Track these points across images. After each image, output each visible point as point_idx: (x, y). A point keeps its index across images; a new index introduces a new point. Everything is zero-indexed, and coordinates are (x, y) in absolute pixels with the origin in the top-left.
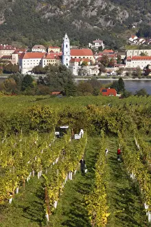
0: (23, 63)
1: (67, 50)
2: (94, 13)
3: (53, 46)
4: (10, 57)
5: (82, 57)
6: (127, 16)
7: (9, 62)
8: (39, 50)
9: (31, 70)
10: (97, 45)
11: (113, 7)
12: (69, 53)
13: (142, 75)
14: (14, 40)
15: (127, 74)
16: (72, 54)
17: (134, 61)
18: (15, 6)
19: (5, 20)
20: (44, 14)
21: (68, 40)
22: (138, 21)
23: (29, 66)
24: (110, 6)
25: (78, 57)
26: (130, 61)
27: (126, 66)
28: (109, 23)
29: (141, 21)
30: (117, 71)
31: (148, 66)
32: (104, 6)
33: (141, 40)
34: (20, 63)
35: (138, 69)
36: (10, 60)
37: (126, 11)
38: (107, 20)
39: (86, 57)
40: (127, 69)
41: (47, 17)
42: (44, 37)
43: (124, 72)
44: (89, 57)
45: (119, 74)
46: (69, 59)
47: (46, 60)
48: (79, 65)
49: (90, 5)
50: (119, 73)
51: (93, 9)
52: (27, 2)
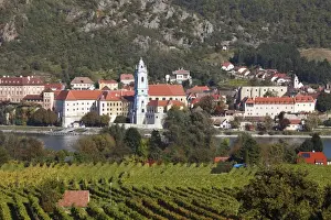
0: (66, 107)
1: (143, 86)
2: (154, 24)
3: (105, 79)
4: (41, 97)
5: (167, 98)
6: (211, 30)
7: (39, 106)
8: (83, 86)
9: (79, 119)
10: (180, 78)
11: (185, 15)
12: (146, 92)
13: (274, 128)
14: (36, 68)
15: (247, 127)
16: (151, 92)
17: (259, 106)
18: (32, 12)
19: (17, 35)
20: (82, 25)
21: (145, 69)
22: (229, 39)
23: (75, 114)
24: (181, 13)
25: (160, 98)
26: (251, 105)
27: (246, 114)
28: (181, 41)
29: (235, 39)
30: (231, 122)
31: (282, 114)
32: (170, 14)
33: (241, 70)
34: (60, 108)
35: (268, 119)
36: (40, 103)
37: (207, 22)
38: (177, 36)
39: (174, 98)
40: (248, 119)
41: (87, 30)
42: (88, 64)
43: (243, 124)
44: (179, 98)
45: (234, 127)
46: (147, 101)
47: (106, 103)
48: (165, 111)
49: (146, 11)
50: (234, 125)
51: (152, 18)
52: (50, 5)
